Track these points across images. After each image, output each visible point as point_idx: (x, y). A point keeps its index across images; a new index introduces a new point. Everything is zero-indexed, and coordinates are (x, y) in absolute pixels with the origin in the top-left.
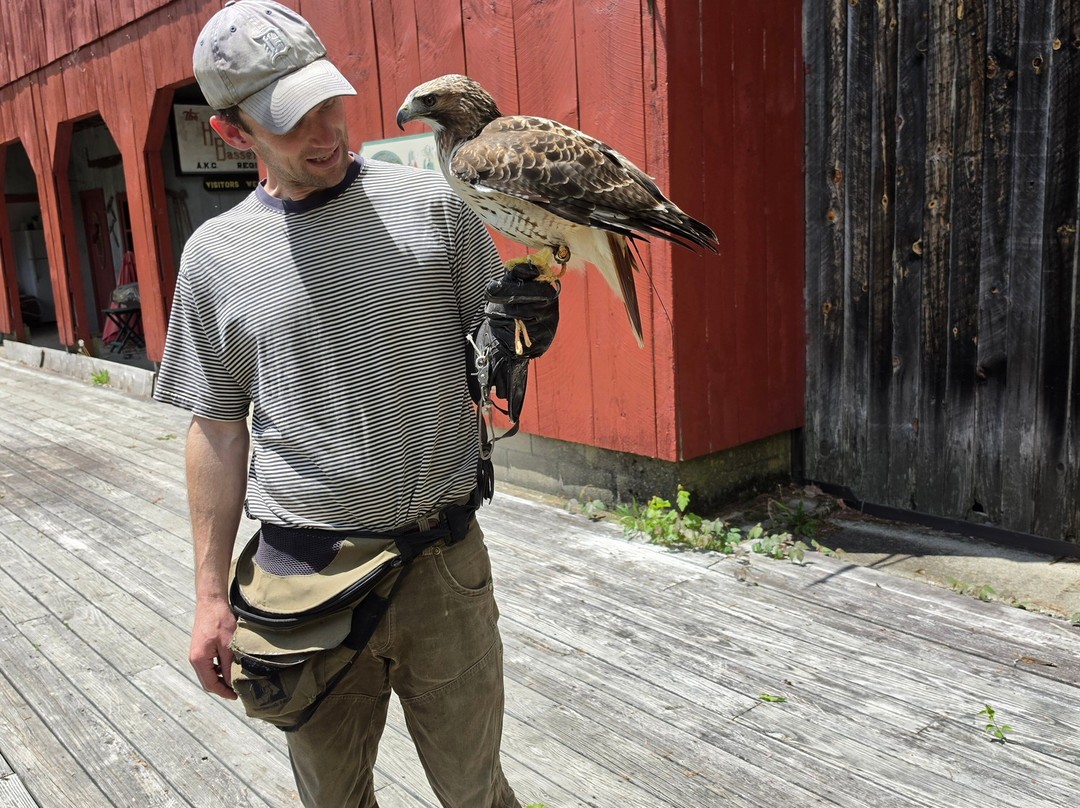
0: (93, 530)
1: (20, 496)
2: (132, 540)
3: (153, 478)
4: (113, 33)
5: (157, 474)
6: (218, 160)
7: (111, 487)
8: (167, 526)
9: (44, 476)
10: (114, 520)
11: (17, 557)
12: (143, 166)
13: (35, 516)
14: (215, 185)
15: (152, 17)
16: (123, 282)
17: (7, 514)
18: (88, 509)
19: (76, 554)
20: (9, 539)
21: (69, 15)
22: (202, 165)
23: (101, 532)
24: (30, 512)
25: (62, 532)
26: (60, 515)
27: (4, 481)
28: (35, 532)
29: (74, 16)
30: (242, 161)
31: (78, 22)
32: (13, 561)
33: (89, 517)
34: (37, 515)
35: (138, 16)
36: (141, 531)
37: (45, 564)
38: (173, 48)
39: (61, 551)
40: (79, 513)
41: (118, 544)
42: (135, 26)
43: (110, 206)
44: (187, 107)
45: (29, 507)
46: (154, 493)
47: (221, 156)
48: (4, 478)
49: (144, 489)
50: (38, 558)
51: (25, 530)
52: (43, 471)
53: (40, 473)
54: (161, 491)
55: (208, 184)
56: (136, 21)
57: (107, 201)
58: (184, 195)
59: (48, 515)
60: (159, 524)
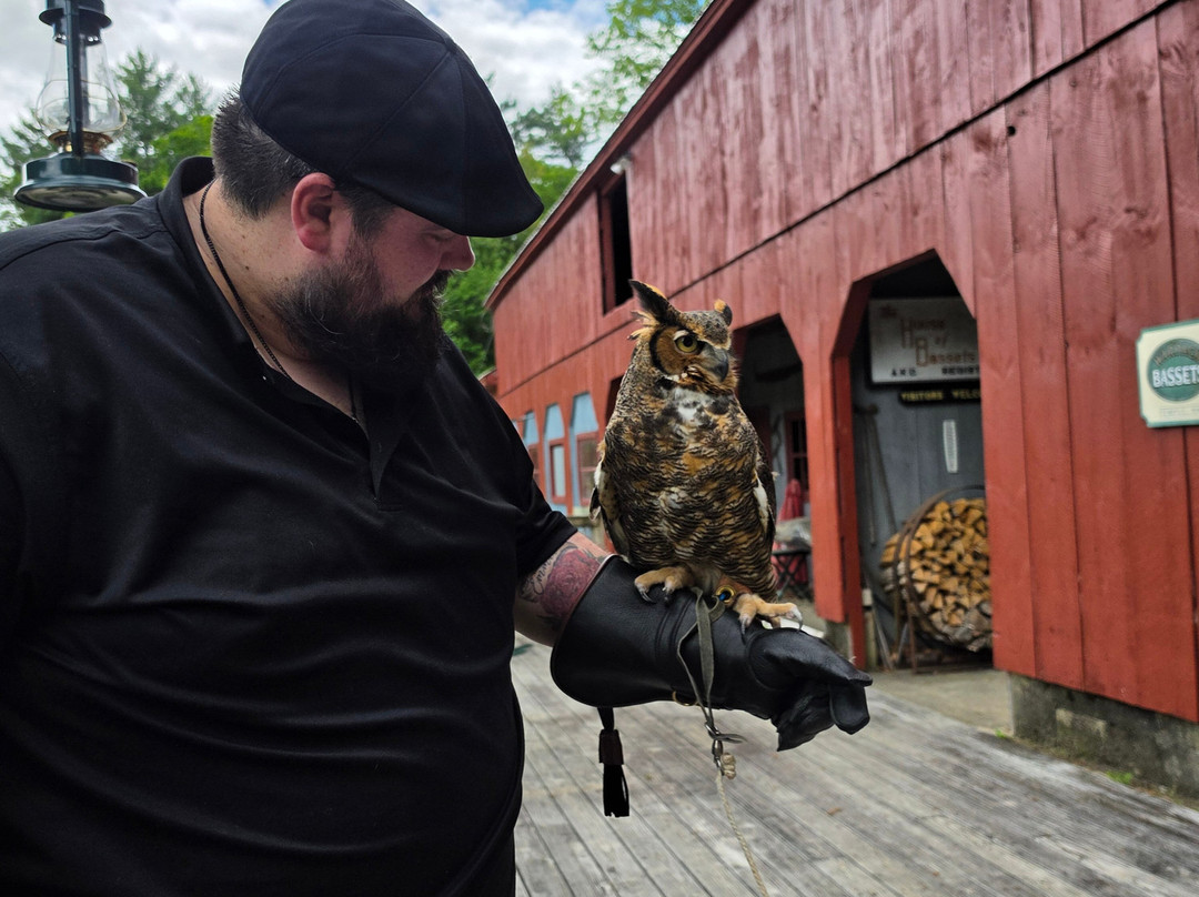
0: (757, 841)
1: (669, 779)
2: (806, 865)
3: (828, 779)
4: (804, 220)
5: (832, 773)
6: (918, 364)
7: (775, 783)
8: (850, 852)
9: (695, 755)
10: (781, 832)
11: (667, 863)
12: (827, 375)
13: (687, 810)
14: (913, 396)
15: (854, 197)
16: (786, 517)
17: (655, 802)
18: (751, 811)
19: (737, 872)
20: (657, 836)
21: (755, 205)
22: (898, 372)
23: (766, 846)
24: (683, 803)
25: (718, 837)
26: (717, 814)
27: (651, 756)
28: (686, 832)
29: (760, 207)
30: (948, 365)
31: (764, 212)
32: (662, 869)
33: (750, 821)
34: (689, 808)
35: (836, 196)
36: (817, 854)
37: (701, 879)
38: (877, 230)
39: (718, 864)
40: (738, 813)
41: (787, 867)
42: (831, 210)
43: (776, 427)
44: (884, 303)
45: (680, 796)
46: (830, 800)
47: (923, 360)
48: (650, 752)
49: (816, 792)
50: (691, 868)
51: (675, 827)
52: (694, 749)
53: (690, 752)
54: (838, 798)
55: (904, 396)
56: (834, 203)
57: (772, 421)
58: (874, 410)
59: (702, 811)
60: (839, 847)
